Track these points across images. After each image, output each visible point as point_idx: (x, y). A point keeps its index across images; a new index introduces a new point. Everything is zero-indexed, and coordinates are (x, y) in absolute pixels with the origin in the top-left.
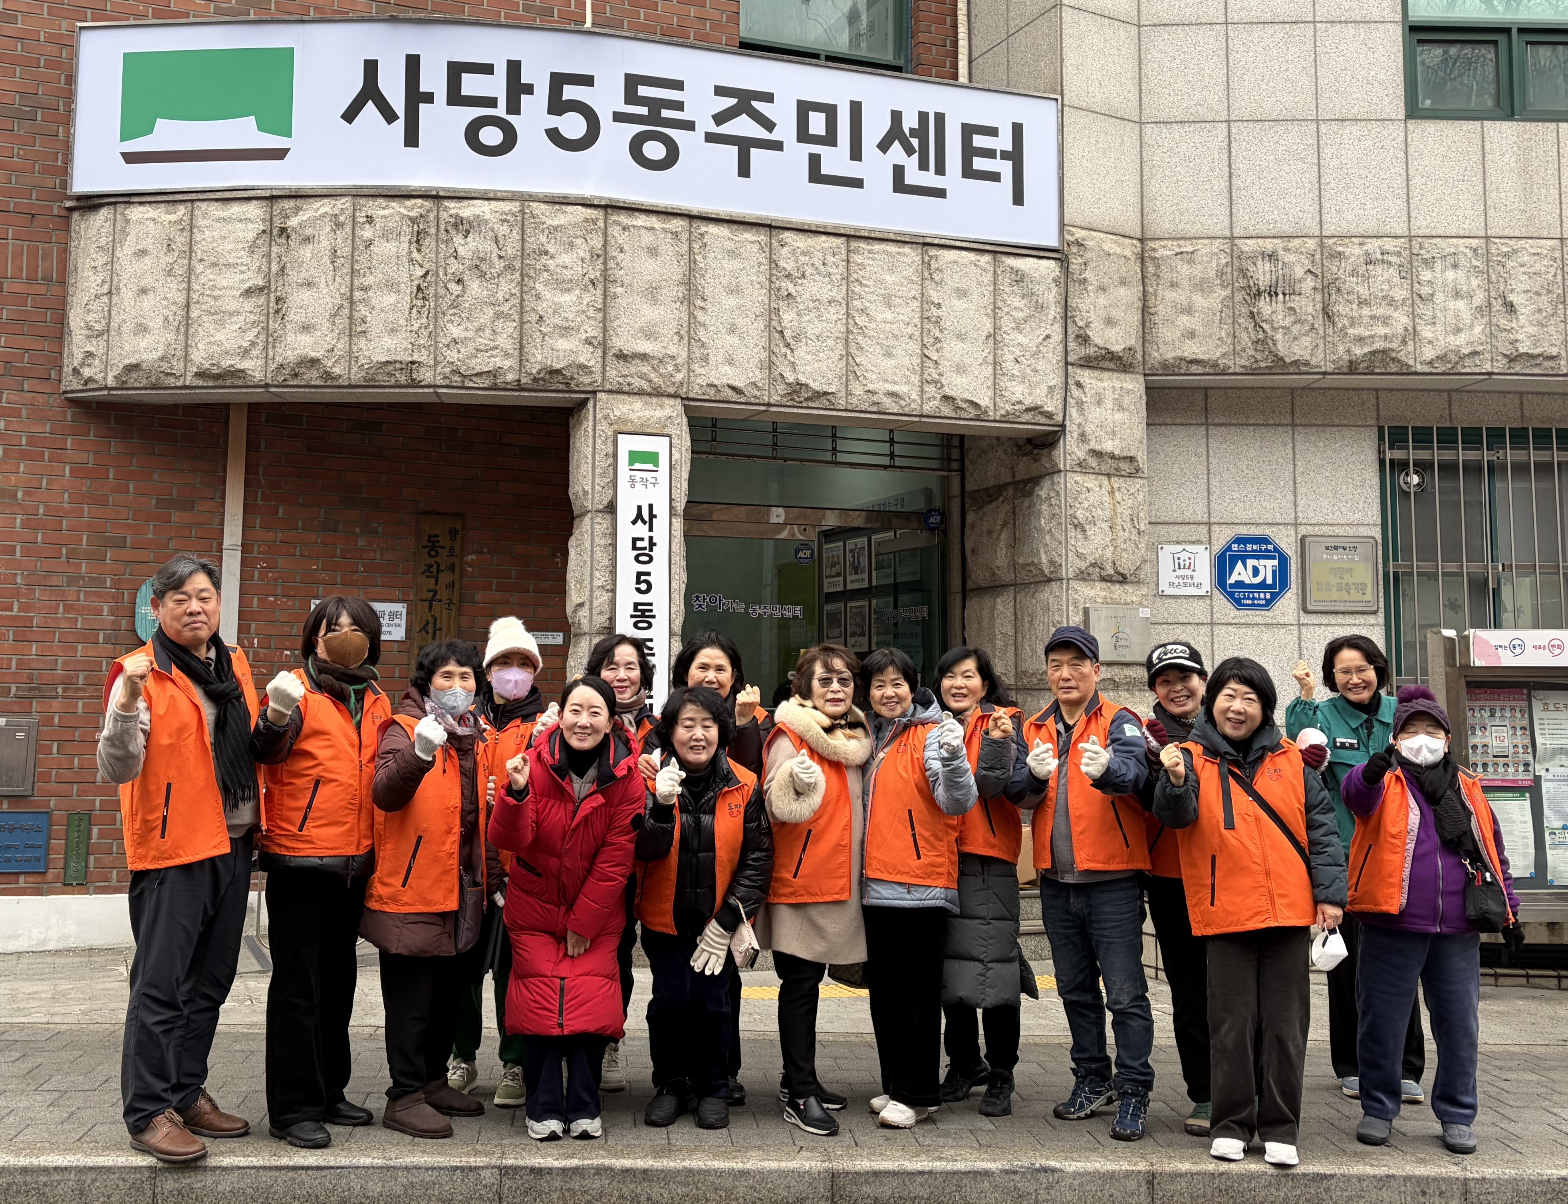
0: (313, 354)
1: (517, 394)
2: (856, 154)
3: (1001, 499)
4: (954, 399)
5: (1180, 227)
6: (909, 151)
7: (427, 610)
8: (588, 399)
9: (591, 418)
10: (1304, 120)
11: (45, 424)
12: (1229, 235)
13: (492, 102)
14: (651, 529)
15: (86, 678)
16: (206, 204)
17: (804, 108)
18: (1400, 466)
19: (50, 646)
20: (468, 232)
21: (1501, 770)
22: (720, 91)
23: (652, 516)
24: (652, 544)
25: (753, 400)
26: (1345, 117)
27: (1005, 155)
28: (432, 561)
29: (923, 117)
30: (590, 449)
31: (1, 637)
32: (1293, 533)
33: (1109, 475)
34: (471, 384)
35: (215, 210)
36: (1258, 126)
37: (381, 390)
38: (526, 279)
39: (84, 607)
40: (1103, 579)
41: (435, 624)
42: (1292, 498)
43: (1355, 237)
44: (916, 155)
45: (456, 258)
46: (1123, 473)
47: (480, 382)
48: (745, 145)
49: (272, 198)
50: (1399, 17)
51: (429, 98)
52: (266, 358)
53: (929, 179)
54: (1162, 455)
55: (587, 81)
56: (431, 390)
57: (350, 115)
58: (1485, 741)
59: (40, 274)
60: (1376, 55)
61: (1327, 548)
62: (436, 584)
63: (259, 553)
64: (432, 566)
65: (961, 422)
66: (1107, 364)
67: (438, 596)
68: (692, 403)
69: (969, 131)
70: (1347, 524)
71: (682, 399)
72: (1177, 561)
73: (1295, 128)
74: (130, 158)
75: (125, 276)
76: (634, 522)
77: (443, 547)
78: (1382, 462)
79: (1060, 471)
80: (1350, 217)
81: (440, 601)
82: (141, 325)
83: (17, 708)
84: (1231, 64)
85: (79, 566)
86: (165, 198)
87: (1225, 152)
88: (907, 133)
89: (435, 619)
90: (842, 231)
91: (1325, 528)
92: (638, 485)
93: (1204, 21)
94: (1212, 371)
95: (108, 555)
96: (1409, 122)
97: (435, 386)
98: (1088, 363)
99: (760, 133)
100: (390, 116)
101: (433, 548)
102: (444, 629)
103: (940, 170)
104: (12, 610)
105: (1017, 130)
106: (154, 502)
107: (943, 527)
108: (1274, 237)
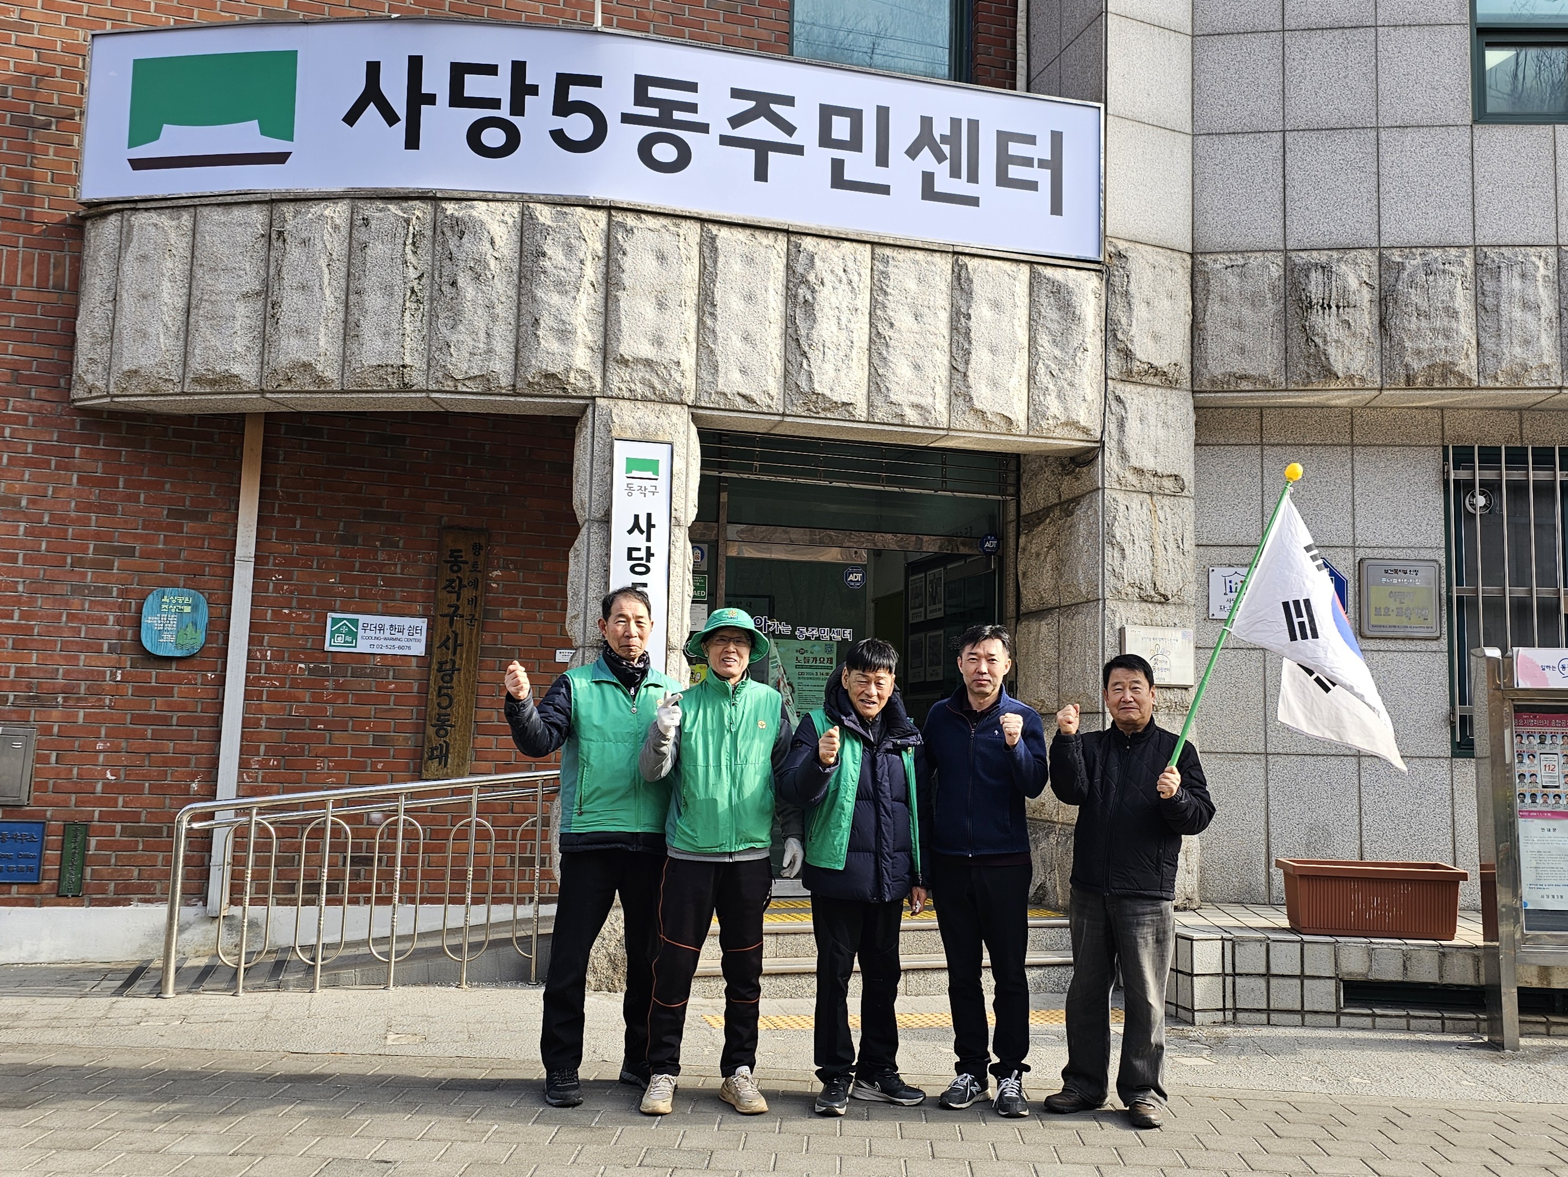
0: (305, 358)
1: (512, 399)
2: (882, 159)
3: (1048, 520)
4: (983, 413)
5: (1232, 240)
6: (940, 157)
7: (447, 625)
8: (587, 405)
9: (590, 424)
10: (1364, 128)
11: (52, 433)
12: (1282, 247)
13: (495, 104)
14: (649, 539)
15: (88, 688)
16: (208, 209)
17: (827, 113)
18: (1465, 487)
19: (50, 655)
20: (463, 233)
21: (1551, 801)
22: (737, 94)
23: (650, 526)
24: (649, 554)
25: (765, 410)
26: (1406, 123)
27: (1042, 163)
28: (454, 576)
29: (955, 123)
30: (589, 457)
31: (1, 644)
32: (1351, 556)
33: (1151, 494)
34: (465, 389)
35: (217, 215)
36: (1316, 134)
37: (374, 396)
38: (523, 281)
39: (88, 616)
40: (1143, 599)
41: (456, 641)
42: (1350, 520)
43: (1416, 247)
44: (947, 163)
45: (451, 259)
46: (1167, 492)
47: (473, 386)
48: (762, 149)
49: (272, 202)
50: (1466, 19)
51: (431, 99)
52: (262, 363)
53: (961, 187)
54: (1215, 476)
55: (595, 81)
56: (424, 395)
57: (351, 118)
58: (1533, 770)
59: (51, 283)
60: (1441, 59)
61: (1386, 572)
62: (458, 600)
63: (275, 565)
64: (454, 581)
65: (992, 437)
66: (1150, 379)
67: (460, 612)
68: (700, 411)
69: (1004, 138)
70: (1408, 548)
71: (689, 406)
72: (1228, 584)
73: (1352, 136)
74: (137, 164)
75: (127, 282)
76: (630, 532)
77: (466, 562)
78: (1446, 483)
79: (1098, 489)
80: (1410, 227)
81: (462, 616)
82: (141, 331)
83: (14, 717)
84: (1287, 72)
85: (85, 574)
86: (169, 203)
87: (1280, 163)
88: (938, 140)
89: (456, 635)
90: (866, 239)
91: (1384, 551)
92: (636, 493)
93: (1260, 29)
94: (1262, 387)
95: (116, 564)
96: (1476, 127)
97: (428, 391)
98: (1128, 377)
99: (779, 136)
100: (391, 118)
101: (455, 563)
102: (466, 645)
103: (973, 178)
104: (12, 619)
105: (1057, 138)
106: (165, 512)
107: (1000, 552)
108: (1329, 249)
